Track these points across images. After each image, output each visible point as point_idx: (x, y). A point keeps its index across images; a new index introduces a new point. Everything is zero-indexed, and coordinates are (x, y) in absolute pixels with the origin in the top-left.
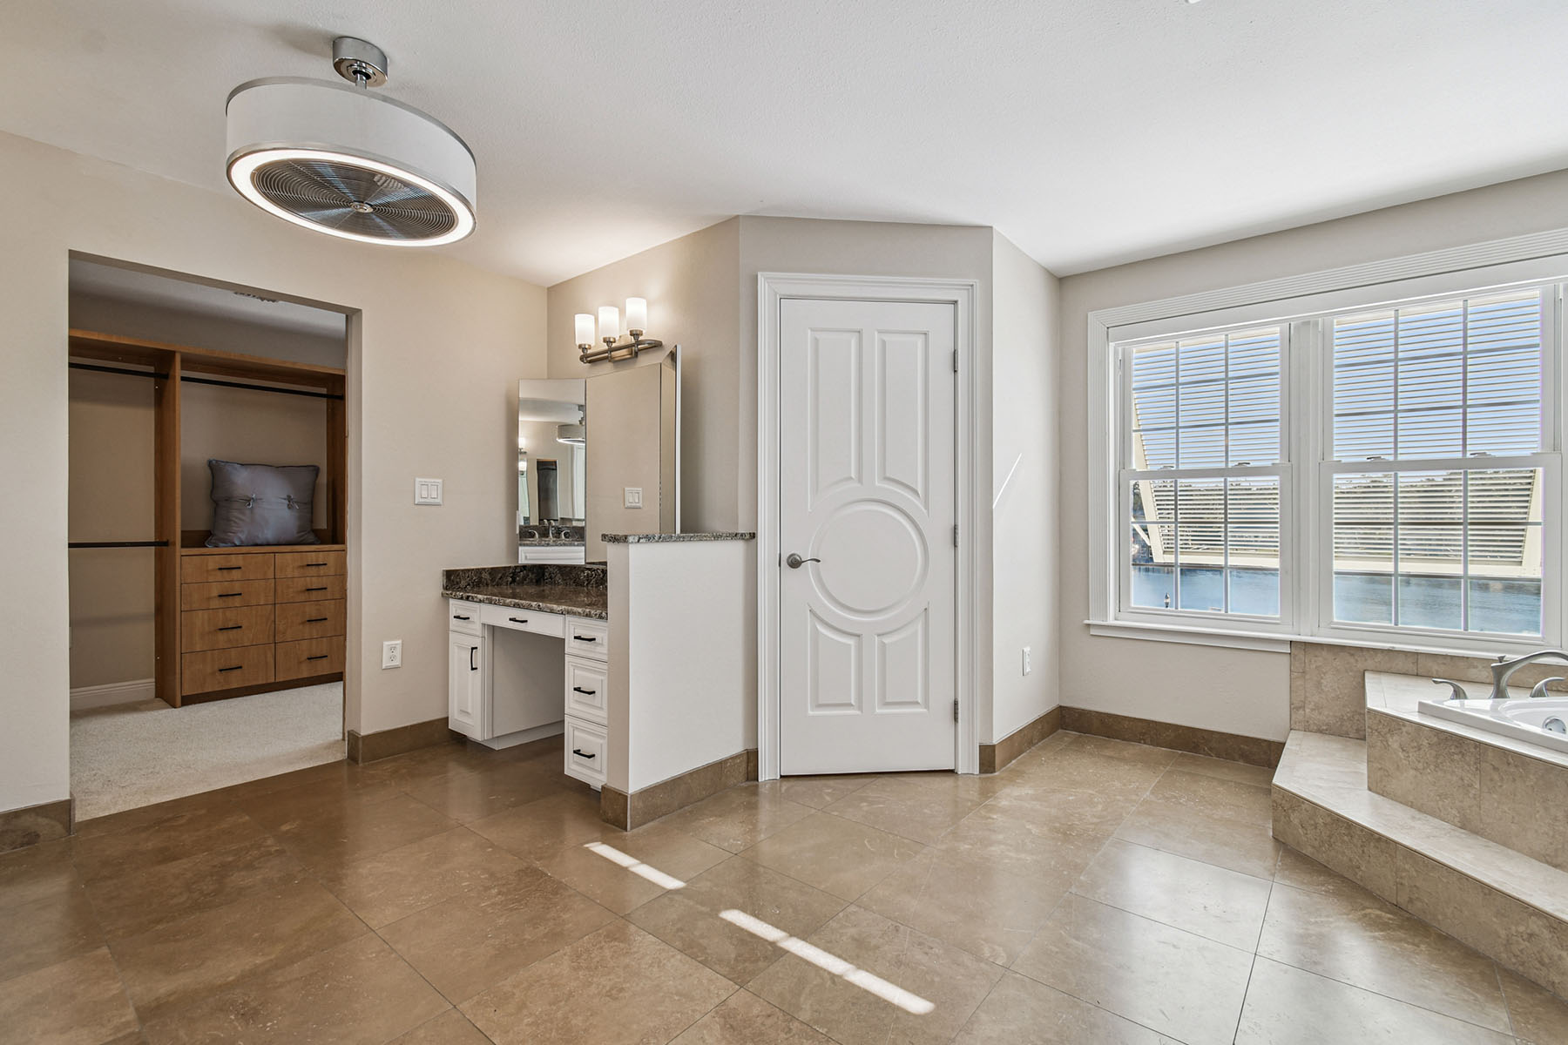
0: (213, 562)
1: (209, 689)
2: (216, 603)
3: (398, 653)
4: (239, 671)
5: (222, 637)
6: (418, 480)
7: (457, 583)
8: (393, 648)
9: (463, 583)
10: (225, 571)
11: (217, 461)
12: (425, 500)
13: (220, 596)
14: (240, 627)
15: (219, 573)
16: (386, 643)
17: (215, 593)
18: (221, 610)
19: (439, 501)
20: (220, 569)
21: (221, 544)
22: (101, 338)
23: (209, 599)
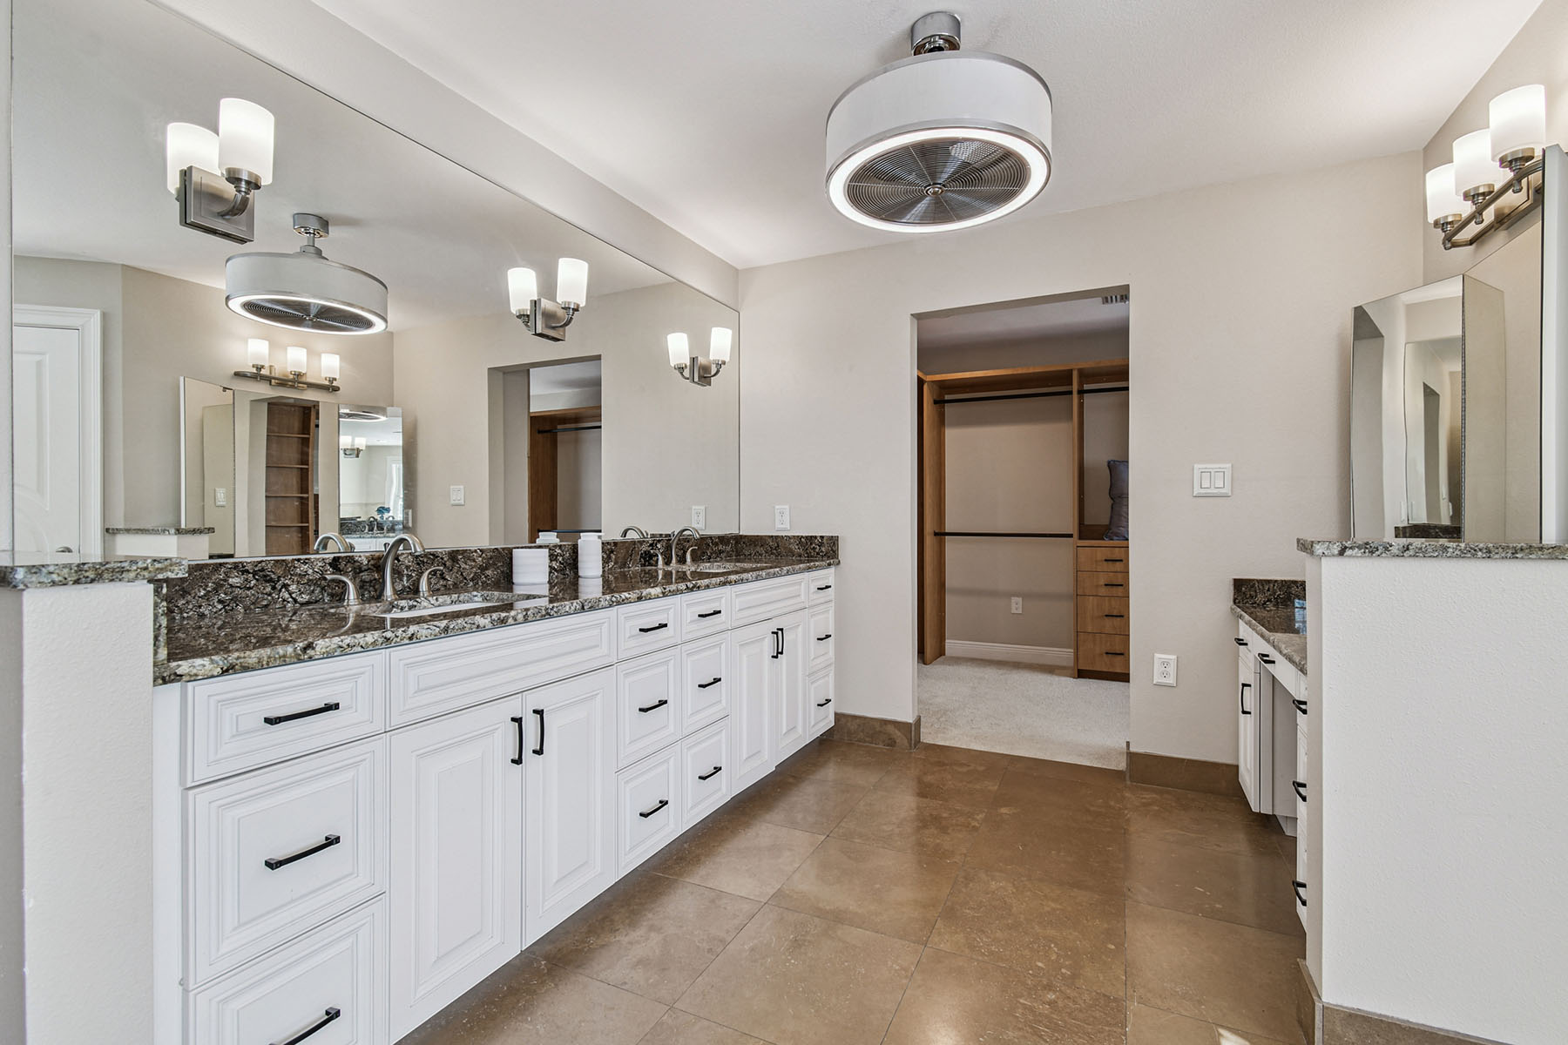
0: (1101, 554)
1: (1098, 668)
2: (1103, 591)
3: (1172, 669)
4: (1122, 657)
5: (1108, 622)
6: (1196, 466)
7: (1251, 597)
8: (1165, 664)
9: (1260, 598)
10: (1110, 563)
11: (1114, 461)
12: (1209, 491)
13: (1106, 585)
14: (1122, 616)
15: (1105, 563)
16: (1157, 656)
17: (1102, 582)
18: (1107, 598)
19: (1227, 490)
20: (1106, 560)
21: (1115, 538)
22: (1020, 372)
23: (1097, 586)
